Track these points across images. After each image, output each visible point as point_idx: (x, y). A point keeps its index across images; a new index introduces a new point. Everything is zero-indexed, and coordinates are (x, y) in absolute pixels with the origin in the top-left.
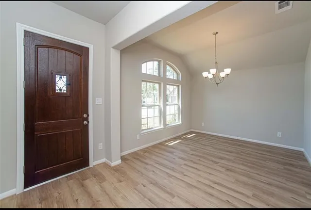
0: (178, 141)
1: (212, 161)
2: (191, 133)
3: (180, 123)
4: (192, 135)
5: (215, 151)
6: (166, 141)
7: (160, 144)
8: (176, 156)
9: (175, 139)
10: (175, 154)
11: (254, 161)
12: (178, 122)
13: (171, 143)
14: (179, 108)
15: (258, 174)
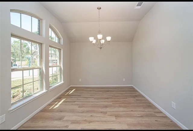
0: (63, 100)
1: (101, 112)
2: (71, 89)
3: (62, 82)
4: (73, 91)
5: (97, 101)
6: (50, 105)
7: (42, 111)
8: (67, 121)
9: (59, 98)
10: (65, 119)
11: (123, 101)
12: (60, 82)
13: (56, 105)
14: (60, 69)
15: (132, 111)
